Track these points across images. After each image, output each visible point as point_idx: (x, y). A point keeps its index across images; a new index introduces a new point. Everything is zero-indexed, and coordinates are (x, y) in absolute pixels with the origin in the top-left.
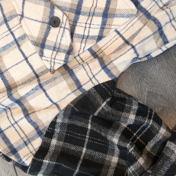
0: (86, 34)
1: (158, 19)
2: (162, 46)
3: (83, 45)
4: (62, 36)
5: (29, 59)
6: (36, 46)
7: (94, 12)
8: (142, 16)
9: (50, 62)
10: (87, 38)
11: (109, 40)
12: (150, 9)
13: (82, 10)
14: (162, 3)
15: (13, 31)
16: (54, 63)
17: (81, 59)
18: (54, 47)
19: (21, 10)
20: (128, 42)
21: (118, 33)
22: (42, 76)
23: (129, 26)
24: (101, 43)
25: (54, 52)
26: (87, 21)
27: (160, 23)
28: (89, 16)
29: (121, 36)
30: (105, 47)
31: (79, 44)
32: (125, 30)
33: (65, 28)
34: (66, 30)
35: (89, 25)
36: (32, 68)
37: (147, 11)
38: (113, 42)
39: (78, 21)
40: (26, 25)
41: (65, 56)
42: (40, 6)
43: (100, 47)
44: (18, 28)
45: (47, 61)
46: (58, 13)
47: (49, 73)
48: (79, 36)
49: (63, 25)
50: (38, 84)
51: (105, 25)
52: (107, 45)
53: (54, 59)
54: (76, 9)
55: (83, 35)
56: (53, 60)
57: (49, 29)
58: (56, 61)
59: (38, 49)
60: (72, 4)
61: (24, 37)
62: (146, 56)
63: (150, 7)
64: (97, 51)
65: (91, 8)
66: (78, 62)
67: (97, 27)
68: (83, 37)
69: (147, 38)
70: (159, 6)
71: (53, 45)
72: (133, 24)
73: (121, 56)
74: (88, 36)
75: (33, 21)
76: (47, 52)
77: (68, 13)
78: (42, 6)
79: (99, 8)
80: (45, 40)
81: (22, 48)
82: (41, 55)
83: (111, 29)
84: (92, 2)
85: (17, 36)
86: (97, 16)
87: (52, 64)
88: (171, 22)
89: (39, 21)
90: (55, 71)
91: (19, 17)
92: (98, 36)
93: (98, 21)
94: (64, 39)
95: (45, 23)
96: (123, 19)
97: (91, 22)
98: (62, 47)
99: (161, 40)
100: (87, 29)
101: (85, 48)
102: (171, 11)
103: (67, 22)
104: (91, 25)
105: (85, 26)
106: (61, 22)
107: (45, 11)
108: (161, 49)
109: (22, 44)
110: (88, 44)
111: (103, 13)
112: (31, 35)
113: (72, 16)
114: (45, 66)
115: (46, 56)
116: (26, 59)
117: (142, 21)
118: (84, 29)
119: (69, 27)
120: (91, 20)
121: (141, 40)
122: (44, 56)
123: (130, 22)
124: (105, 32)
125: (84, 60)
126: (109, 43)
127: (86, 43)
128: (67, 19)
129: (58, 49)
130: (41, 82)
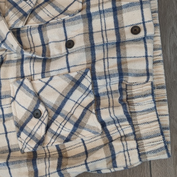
0: (58, 132)
1: (114, 147)
2: (111, 168)
3: (53, 140)
4: (39, 128)
5: (8, 134)
6: (17, 127)
7: (70, 118)
8: (105, 136)
9: (23, 144)
10: (57, 136)
11: (75, 144)
12: (113, 134)
13: (61, 112)
14: (124, 133)
15: (3, 108)
16: (26, 146)
17: (48, 150)
18: (30, 134)
19: (15, 94)
20: (88, 153)
21: (83, 141)
22: (14, 153)
23: (93, 140)
24: (67, 144)
25: (28, 138)
26: (62, 122)
27: (114, 151)
28: (65, 119)
29: (84, 144)
30: (69, 148)
31: (50, 138)
32: (89, 141)
33: (43, 122)
34: (43, 124)
35: (62, 127)
36: (8, 142)
37: (110, 135)
38: (77, 147)
39: (56, 119)
40: (15, 108)
41: (35, 145)
42: (29, 98)
43: (66, 147)
44: (8, 107)
45: (21, 142)
46: (42, 108)
47: (20, 151)
48: (52, 132)
49: (42, 119)
50: (6, 161)
51: (75, 132)
52: (71, 148)
53: (27, 144)
54: (57, 109)
55: (56, 132)
56: (25, 144)
57: (30, 117)
58: (27, 146)
59: (18, 130)
60: (55, 105)
61: (11, 115)
62: (97, 171)
63: (113, 133)
64: (62, 150)
65: (69, 113)
66: (45, 151)
67: (68, 130)
68: (55, 134)
69: (100, 160)
70: (120, 134)
71: (30, 132)
72: (96, 140)
73: (75, 167)
74: (59, 135)
75: (21, 107)
76: (23, 135)
77: (50, 110)
78: (31, 98)
79: (74, 117)
80: (25, 124)
81: (6, 124)
82: (19, 135)
83: (78, 137)
84: (71, 109)
85: (5, 113)
86: (71, 123)
87: (24, 146)
88: (124, 152)
89: (26, 108)
90: (24, 152)
91: (12, 99)
92: (67, 138)
93: (70, 127)
94: (39, 130)
95: (30, 111)
96: (90, 133)
97: (65, 125)
98: (36, 136)
99: (111, 164)
100: (60, 129)
101: (53, 144)
102: (127, 144)
103: (46, 118)
104: (64, 128)
105: (59, 125)
106: (42, 116)
107: (32, 102)
108: (110, 170)
109: (7, 120)
110: (56, 141)
111: (75, 123)
112: (16, 116)
113: (52, 114)
114: (18, 144)
115: (22, 138)
116: (6, 133)
117: (103, 140)
118: (58, 128)
119: (47, 122)
120: (65, 124)
121: (94, 160)
122: (20, 138)
123: (95, 137)
124: (73, 137)
125: (50, 152)
126: (73, 146)
127: (55, 140)
128: (47, 115)
129: (33, 136)
130: (9, 161)
